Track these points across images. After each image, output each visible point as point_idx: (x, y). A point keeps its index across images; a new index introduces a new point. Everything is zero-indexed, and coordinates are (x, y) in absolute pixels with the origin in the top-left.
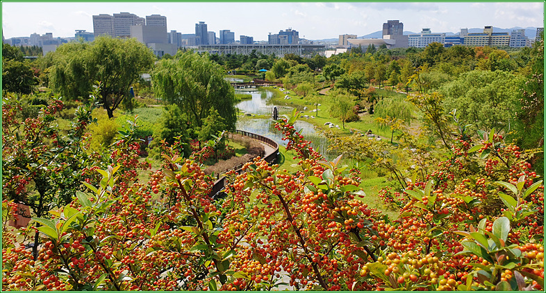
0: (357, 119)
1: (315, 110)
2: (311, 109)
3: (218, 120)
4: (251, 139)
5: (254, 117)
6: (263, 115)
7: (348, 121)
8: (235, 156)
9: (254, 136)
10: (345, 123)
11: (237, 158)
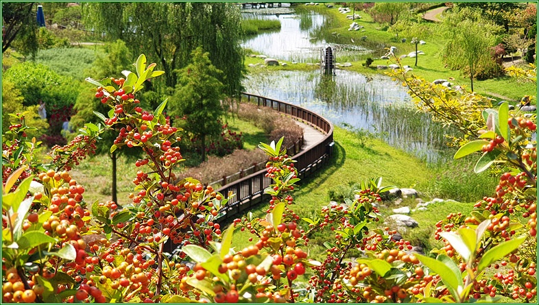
0: (500, 74)
1: (412, 54)
2: (404, 52)
3: (209, 73)
4: (275, 113)
5: (285, 68)
6: (302, 65)
7: (481, 78)
8: (241, 147)
9: (282, 107)
10: (476, 83)
11: (245, 154)
